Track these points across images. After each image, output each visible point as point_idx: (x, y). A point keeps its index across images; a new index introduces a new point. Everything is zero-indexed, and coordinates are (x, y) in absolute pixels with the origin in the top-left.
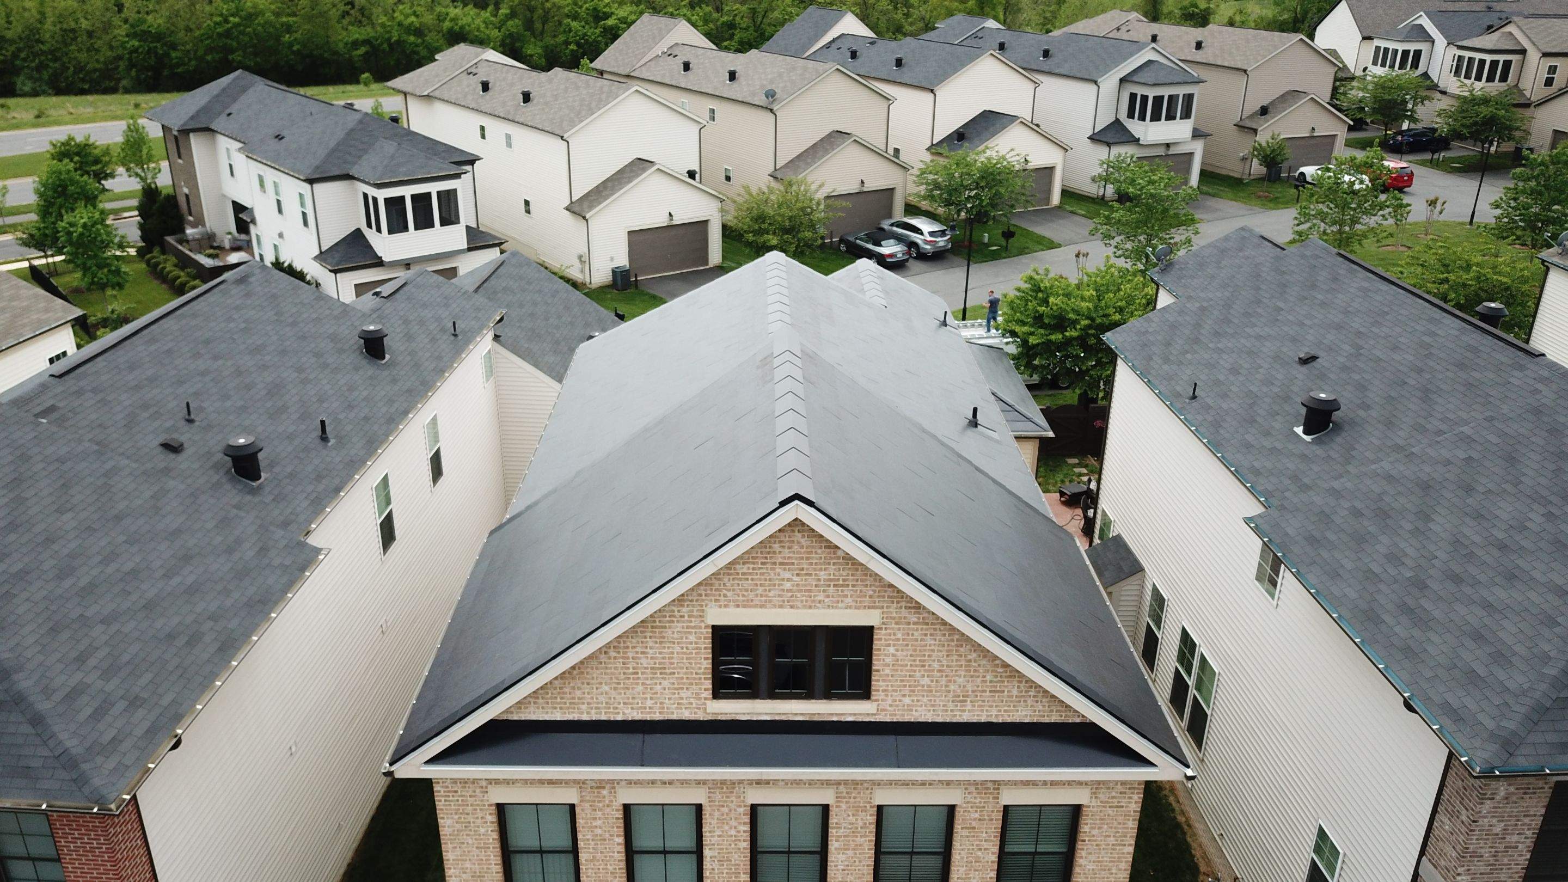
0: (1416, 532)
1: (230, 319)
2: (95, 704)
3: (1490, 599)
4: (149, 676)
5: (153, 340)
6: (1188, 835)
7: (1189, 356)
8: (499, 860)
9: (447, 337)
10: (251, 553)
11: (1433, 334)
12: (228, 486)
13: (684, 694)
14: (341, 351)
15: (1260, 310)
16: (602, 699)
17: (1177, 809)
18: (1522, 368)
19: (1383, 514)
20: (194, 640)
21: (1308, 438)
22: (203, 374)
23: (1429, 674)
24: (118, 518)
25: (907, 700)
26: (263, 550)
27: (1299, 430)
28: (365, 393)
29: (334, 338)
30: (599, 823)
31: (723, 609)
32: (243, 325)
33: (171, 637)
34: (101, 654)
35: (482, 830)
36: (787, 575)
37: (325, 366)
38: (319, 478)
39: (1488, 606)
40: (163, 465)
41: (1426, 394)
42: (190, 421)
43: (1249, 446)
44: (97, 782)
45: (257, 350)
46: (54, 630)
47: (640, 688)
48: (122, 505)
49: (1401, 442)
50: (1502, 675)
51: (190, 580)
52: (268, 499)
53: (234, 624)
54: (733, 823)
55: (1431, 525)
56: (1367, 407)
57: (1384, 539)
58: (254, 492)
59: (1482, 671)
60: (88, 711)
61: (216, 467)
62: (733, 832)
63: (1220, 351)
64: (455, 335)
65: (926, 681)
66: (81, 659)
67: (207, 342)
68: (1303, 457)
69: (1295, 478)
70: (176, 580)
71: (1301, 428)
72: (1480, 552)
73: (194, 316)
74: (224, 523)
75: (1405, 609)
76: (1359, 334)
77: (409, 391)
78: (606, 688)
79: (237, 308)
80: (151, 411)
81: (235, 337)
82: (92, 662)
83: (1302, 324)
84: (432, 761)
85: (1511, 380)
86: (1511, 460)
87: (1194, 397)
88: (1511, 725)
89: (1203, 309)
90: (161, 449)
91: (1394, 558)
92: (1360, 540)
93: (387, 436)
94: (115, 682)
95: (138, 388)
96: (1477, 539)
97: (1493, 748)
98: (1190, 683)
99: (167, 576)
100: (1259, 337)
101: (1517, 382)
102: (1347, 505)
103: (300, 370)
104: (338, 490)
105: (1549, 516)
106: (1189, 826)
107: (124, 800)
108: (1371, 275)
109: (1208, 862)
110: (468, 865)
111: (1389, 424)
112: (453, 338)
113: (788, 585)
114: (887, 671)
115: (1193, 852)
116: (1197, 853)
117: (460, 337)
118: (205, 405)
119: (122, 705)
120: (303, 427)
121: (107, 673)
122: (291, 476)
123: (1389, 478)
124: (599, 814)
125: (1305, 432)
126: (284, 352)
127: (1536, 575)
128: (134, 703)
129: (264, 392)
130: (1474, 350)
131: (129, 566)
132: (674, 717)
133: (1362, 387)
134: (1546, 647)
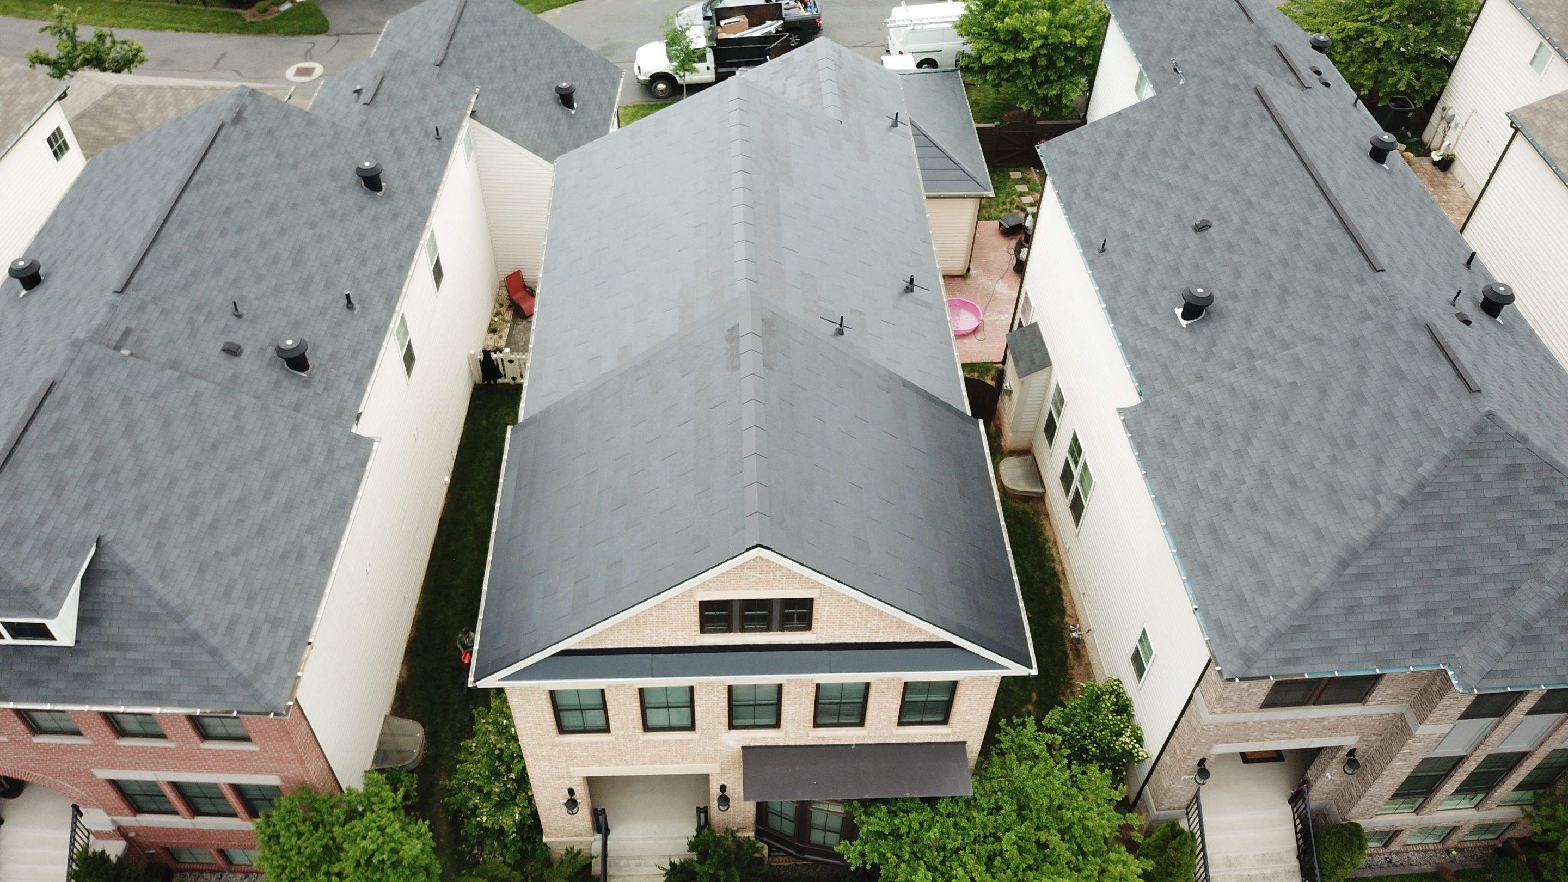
0: (1238, 453)
1: (240, 176)
2: (250, 631)
3: (1271, 531)
4: (278, 597)
5: (183, 224)
6: (1062, 583)
7: (1106, 194)
8: (552, 716)
9: (431, 143)
10: (322, 458)
11: (1306, 221)
12: (286, 383)
13: (680, 633)
14: (343, 190)
15: (1175, 149)
16: (622, 637)
17: (1057, 559)
18: (1362, 281)
19: (1218, 429)
20: (300, 558)
21: (1184, 323)
22: (235, 254)
23: (1213, 593)
24: (215, 447)
25: (837, 632)
26: (331, 452)
27: (1179, 311)
28: (373, 240)
29: (333, 174)
30: (621, 696)
31: (706, 592)
32: (253, 180)
33: (284, 556)
34: (240, 585)
35: (539, 703)
36: (752, 574)
37: (332, 214)
38: (355, 354)
39: (1267, 537)
40: (230, 372)
41: (1285, 292)
42: (239, 316)
43: (1136, 321)
44: (268, 696)
45: (272, 210)
46: (201, 570)
47: (648, 631)
48: (214, 432)
49: (1252, 346)
50: (1260, 602)
51: (284, 496)
52: (320, 389)
53: (325, 534)
54: (716, 694)
55: (1250, 449)
56: (1235, 297)
57: (1213, 455)
58: (307, 383)
59: (1248, 597)
60: (245, 638)
61: (271, 365)
62: (716, 698)
63: (1132, 193)
64: (439, 139)
65: (851, 623)
66: (227, 593)
67: (228, 212)
68: (1176, 344)
69: (1165, 367)
70: (274, 500)
71: (1181, 310)
72: (1276, 484)
73: (209, 180)
74: (295, 430)
75: (1213, 529)
76: (1250, 204)
77: (410, 226)
78: (625, 632)
79: (243, 158)
80: (206, 310)
81: (250, 198)
82: (236, 593)
83: (1206, 178)
84: (504, 679)
85: (1351, 294)
86: (1323, 393)
87: (1103, 250)
88: (1254, 645)
89: (1128, 134)
90: (224, 354)
91: (1216, 477)
92: (1197, 451)
93: (401, 287)
94: (256, 608)
95: (186, 287)
96: (1278, 470)
97: (1239, 662)
98: (1075, 475)
99: (267, 497)
100: (1169, 186)
101: (1354, 297)
102: (1194, 413)
103: (312, 225)
104: (372, 363)
105: (1333, 458)
106: (1064, 574)
107: (290, 706)
108: (1276, 128)
109: (1073, 608)
110: (530, 719)
111: (1248, 322)
112: (436, 143)
113: (753, 579)
114: (824, 618)
115: (1064, 597)
116: (1066, 598)
117: (443, 140)
118: (245, 293)
119: (266, 628)
120: (330, 297)
121: (250, 600)
122: (332, 357)
123: (1232, 391)
124: (621, 692)
125: (1184, 316)
126: (294, 207)
127: (1308, 515)
128: (275, 623)
129: (289, 263)
130: (1332, 249)
131: (236, 494)
132: (674, 645)
133: (1237, 274)
134: (1295, 583)
